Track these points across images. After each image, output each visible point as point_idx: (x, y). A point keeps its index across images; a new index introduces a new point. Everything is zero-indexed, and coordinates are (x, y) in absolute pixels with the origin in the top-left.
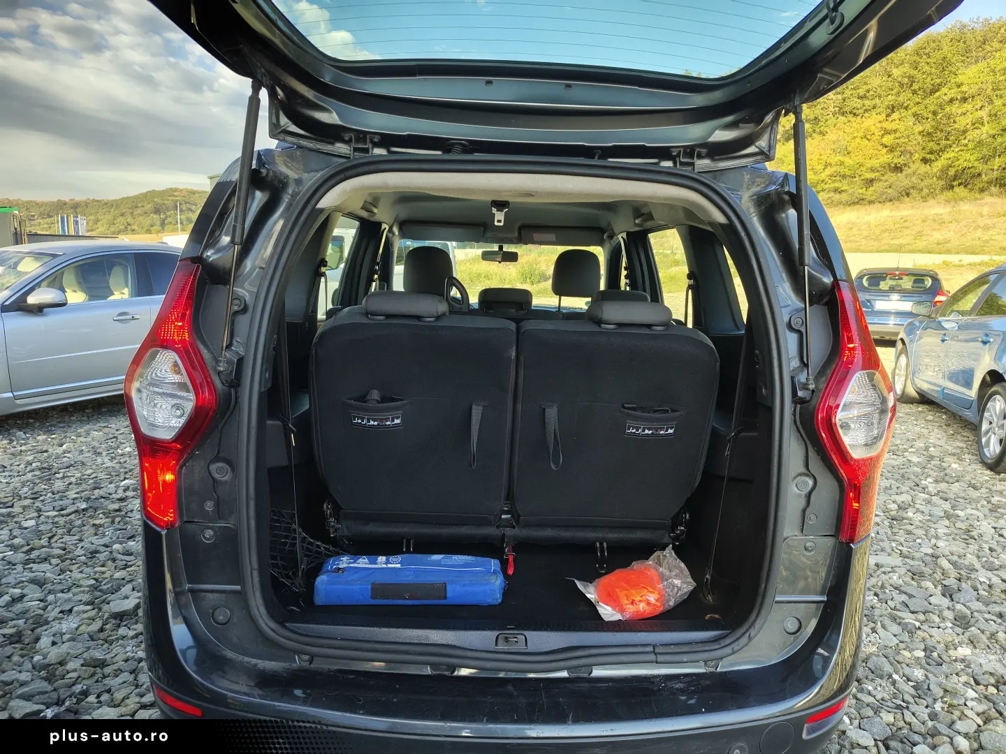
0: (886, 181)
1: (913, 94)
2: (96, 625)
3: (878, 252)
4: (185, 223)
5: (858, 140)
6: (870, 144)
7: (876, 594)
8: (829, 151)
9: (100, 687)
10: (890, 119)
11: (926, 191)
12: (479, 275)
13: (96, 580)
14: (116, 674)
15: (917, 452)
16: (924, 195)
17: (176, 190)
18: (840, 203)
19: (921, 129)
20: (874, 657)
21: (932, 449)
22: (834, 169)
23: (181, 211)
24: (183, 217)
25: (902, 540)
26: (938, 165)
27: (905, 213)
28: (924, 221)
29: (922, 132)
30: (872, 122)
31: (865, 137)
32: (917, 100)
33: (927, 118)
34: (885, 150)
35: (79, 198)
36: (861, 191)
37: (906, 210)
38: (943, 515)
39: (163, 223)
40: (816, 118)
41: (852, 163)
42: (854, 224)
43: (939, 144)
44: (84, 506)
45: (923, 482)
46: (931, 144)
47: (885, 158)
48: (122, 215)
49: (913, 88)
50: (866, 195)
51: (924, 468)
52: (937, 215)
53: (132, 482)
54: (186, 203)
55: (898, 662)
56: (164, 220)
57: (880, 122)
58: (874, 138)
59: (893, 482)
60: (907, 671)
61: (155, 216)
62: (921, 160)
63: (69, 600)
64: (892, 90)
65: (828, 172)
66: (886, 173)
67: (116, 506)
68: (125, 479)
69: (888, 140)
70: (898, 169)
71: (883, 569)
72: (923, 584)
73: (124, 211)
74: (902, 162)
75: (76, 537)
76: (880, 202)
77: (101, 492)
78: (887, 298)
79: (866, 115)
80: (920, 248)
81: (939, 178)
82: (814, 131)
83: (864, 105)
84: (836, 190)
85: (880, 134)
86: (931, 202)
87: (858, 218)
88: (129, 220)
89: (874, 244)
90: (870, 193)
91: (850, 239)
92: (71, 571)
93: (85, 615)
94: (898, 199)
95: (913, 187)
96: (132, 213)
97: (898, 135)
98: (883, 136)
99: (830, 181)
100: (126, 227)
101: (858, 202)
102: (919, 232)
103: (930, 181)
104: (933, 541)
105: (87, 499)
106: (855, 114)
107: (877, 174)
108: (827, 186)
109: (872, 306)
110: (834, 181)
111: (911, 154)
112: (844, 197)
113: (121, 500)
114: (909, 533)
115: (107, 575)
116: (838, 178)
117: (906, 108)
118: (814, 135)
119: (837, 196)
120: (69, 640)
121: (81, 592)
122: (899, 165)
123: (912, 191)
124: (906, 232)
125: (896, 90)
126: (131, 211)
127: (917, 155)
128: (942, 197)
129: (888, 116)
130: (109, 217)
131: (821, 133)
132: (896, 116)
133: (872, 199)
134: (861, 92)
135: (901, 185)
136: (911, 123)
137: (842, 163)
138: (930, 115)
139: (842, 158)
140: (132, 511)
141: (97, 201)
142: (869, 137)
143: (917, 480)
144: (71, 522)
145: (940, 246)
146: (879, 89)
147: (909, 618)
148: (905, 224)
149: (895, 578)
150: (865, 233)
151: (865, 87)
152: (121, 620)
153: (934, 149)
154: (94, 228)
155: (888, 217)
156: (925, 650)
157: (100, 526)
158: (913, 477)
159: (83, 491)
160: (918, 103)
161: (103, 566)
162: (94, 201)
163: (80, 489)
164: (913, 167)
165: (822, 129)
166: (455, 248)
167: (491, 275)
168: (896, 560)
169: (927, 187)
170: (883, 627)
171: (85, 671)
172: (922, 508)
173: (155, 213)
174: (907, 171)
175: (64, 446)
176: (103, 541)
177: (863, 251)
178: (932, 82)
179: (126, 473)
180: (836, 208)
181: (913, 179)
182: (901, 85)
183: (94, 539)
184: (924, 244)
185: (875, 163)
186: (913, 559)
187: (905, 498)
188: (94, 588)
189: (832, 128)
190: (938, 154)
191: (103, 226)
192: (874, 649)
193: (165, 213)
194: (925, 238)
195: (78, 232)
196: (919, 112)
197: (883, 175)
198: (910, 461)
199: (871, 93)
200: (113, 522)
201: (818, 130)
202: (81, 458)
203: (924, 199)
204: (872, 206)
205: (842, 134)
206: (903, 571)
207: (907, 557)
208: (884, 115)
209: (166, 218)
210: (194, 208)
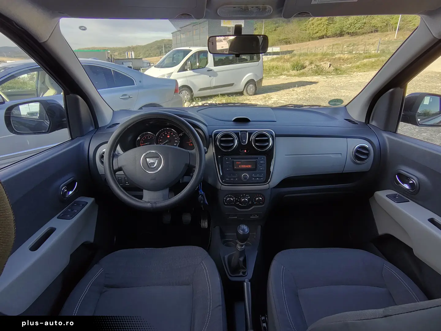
12: (273, 67)
17: (164, 40)
35: (134, 45)
73: (148, 49)
96: (151, 50)
100: (149, 55)
130: (144, 52)
167: (279, 67)
195: (132, 57)
210: (170, 46)
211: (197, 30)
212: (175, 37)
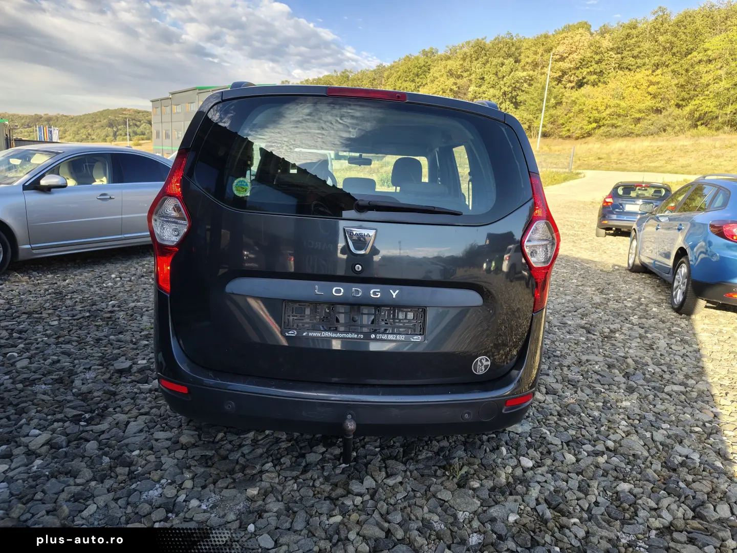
0: (650, 120)
1: (673, 56)
2: (107, 376)
3: (639, 171)
4: (131, 135)
5: (631, 89)
6: (639, 92)
7: (582, 375)
8: (609, 96)
9: (114, 405)
10: (654, 74)
11: (678, 128)
13: (103, 354)
14: (123, 399)
15: (633, 301)
16: (676, 131)
17: (125, 110)
18: (616, 135)
19: (676, 82)
20: (572, 405)
21: (643, 299)
22: (612, 110)
23: (129, 126)
24: (131, 130)
25: (607, 348)
26: (687, 109)
27: (660, 144)
28: (673, 150)
29: (677, 84)
30: (641, 76)
31: (636, 87)
32: (675, 60)
33: (682, 74)
34: (650, 97)
35: (52, 113)
36: (631, 127)
37: (661, 142)
38: (638, 336)
39: (115, 135)
40: (601, 71)
41: (625, 105)
42: (623, 150)
43: (689, 94)
44: (88, 314)
45: (631, 318)
46: (683, 93)
47: (649, 102)
48: (85, 127)
49: (673, 51)
50: (634, 130)
51: (634, 310)
52: (683, 146)
53: (116, 302)
54: (133, 120)
55: (586, 408)
56: (116, 132)
57: (647, 76)
58: (643, 87)
59: (611, 317)
60: (590, 412)
61: (109, 129)
62: (676, 105)
63: (88, 363)
64: (658, 52)
65: (608, 112)
66: (649, 114)
67: (108, 315)
68: (111, 300)
69: (652, 89)
70: (658, 111)
71: (590, 363)
72: (613, 371)
73: (86, 124)
74: (662, 106)
75: (86, 332)
76: (644, 135)
77: (98, 307)
78: (633, 203)
79: (638, 70)
80: (669, 170)
81: (688, 119)
82: (600, 81)
83: (636, 63)
84: (613, 126)
85: (647, 84)
86: (681, 136)
87: (626, 147)
88: (89, 131)
89: (637, 165)
90: (638, 128)
91: (621, 161)
92: (86, 349)
93: (99, 371)
94: (657, 133)
95: (669, 125)
96: (92, 126)
97: (660, 86)
98: (649, 86)
99: (609, 119)
100: (87, 137)
101: (629, 135)
102: (670, 158)
103: (681, 121)
104: (627, 349)
105: (89, 311)
106: (630, 69)
107: (644, 114)
108: (607, 122)
109: (623, 208)
110: (612, 119)
111: (669, 100)
112: (619, 131)
113: (111, 312)
114: (613, 345)
115: (109, 351)
116: (615, 117)
117: (667, 66)
118: (600, 84)
119: (614, 130)
120: (92, 382)
121: (94, 359)
122: (659, 109)
123: (668, 128)
124: (660, 157)
125: (660, 52)
126: (91, 124)
127: (673, 102)
128: (689, 133)
129: (653, 71)
130: (74, 129)
131: (605, 83)
132: (659, 71)
133: (639, 132)
134: (635, 53)
135: (661, 123)
136: (670, 78)
137: (618, 105)
138: (684, 72)
139: (618, 102)
140: (119, 318)
141: (66, 116)
142: (638, 86)
143: (627, 316)
144: (81, 323)
145: (684, 169)
146: (648, 52)
147: (599, 387)
148: (660, 152)
149: (597, 367)
150: (631, 158)
151: (638, 50)
152: (122, 374)
153: (685, 97)
154: (63, 137)
155: (649, 146)
156: (603, 403)
157: (100, 326)
158: (625, 315)
159: (85, 306)
160: (676, 63)
161: (105, 347)
162: (63, 116)
163: (83, 305)
164: (670, 110)
165: (605, 79)
166: (333, 159)
168: (600, 358)
169: (678, 125)
170: (582, 391)
171: (105, 396)
172: (625, 332)
173: (109, 127)
174: (665, 113)
175: (67, 281)
176: (103, 334)
177: (629, 171)
178: (687, 47)
179: (111, 297)
180: (613, 139)
181: (670, 119)
182: (665, 48)
183: (97, 333)
184: (672, 167)
185: (642, 106)
186: (611, 358)
187: (617, 326)
188: (101, 358)
189: (613, 79)
190: (688, 101)
191: (70, 135)
192: (574, 401)
193: (117, 127)
194: (673, 162)
195: (51, 139)
196: (676, 70)
197: (647, 115)
198: (626, 306)
199: (642, 54)
200: (107, 324)
201: (602, 80)
202: (79, 288)
203: (676, 134)
204: (638, 138)
205: (619, 83)
206: (602, 364)
207: (608, 357)
208: (650, 71)
209: (118, 130)
210: (138, 123)
211: (192, 104)
212: (159, 110)
